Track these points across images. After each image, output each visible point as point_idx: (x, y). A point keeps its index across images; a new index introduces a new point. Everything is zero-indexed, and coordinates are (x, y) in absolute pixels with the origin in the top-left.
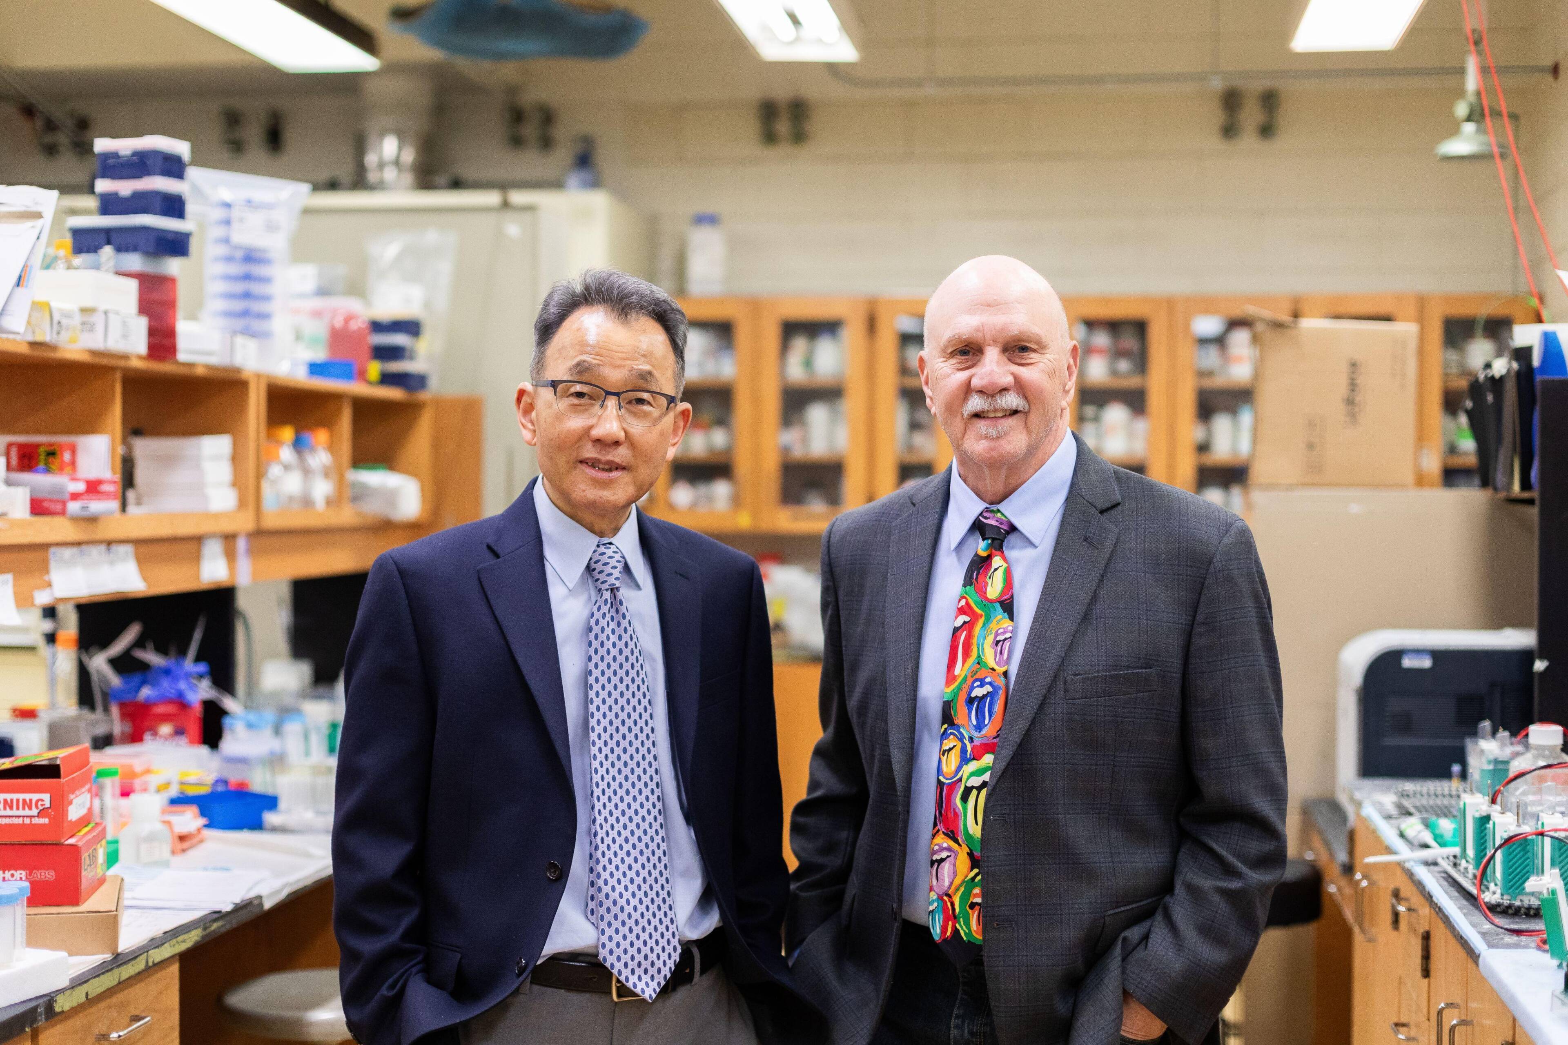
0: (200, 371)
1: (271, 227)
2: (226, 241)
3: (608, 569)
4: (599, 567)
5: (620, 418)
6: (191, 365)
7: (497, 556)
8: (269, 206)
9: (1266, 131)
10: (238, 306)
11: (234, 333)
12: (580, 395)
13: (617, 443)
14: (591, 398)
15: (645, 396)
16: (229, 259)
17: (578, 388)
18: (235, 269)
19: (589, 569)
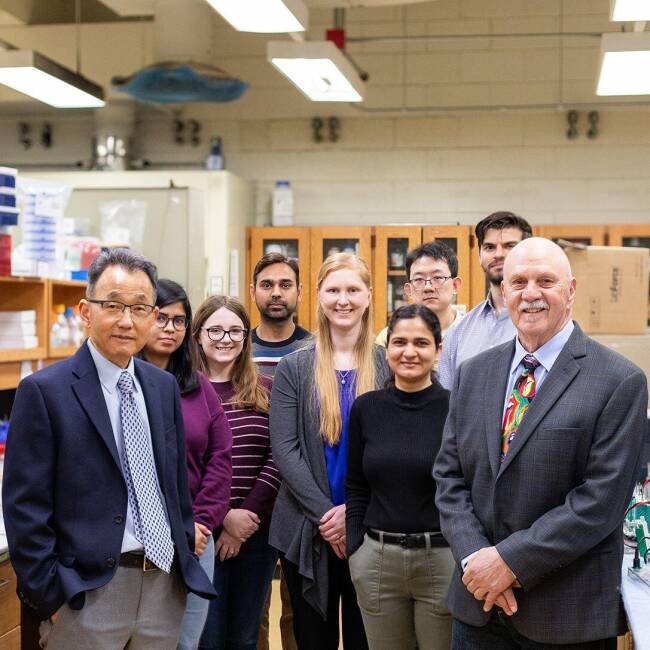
0: (21, 280)
1: (55, 206)
2: (33, 213)
3: (127, 384)
4: (123, 383)
5: (131, 317)
6: (18, 277)
7: (78, 378)
8: (53, 196)
9: (591, 134)
10: (38, 246)
11: (38, 260)
12: (112, 307)
13: (130, 328)
14: (118, 307)
15: (142, 306)
16: (34, 223)
17: (112, 304)
18: (37, 227)
19: (118, 384)
